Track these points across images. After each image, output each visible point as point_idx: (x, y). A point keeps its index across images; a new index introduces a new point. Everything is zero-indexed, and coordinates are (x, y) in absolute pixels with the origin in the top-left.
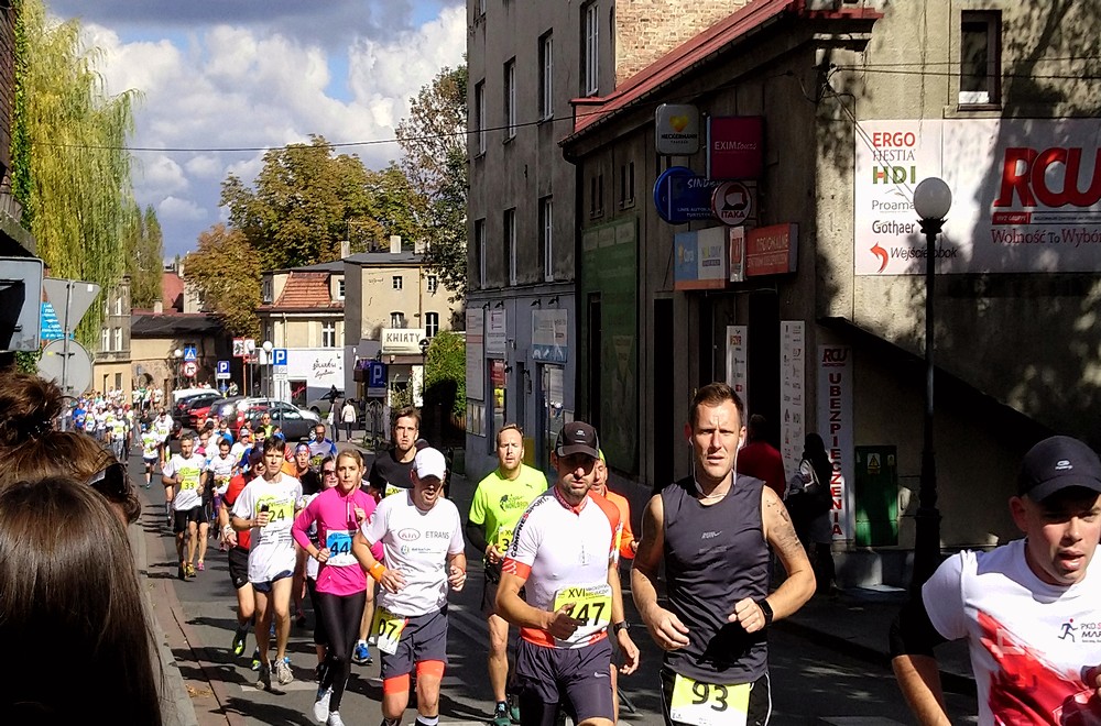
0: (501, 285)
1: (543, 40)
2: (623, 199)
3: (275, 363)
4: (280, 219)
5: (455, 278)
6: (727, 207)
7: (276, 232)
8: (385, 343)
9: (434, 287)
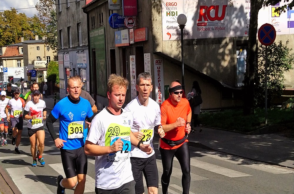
0: (68, 47)
2: (100, 23)
3: (4, 72)
4: (3, 32)
5: (54, 47)
6: (129, 24)
7: (2, 35)
8: (35, 65)
9: (48, 49)
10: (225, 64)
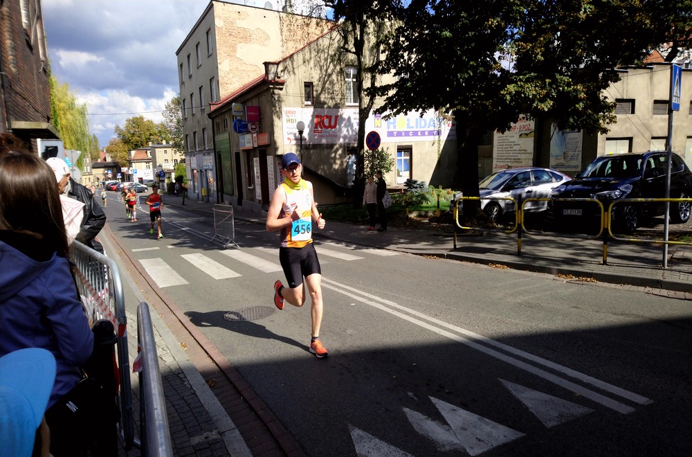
0: (194, 151)
1: (200, 88)
2: (225, 128)
3: (133, 173)
4: (132, 137)
5: (181, 150)
6: (252, 129)
7: (131, 140)
8: (163, 167)
9: (175, 153)
10: (336, 167)
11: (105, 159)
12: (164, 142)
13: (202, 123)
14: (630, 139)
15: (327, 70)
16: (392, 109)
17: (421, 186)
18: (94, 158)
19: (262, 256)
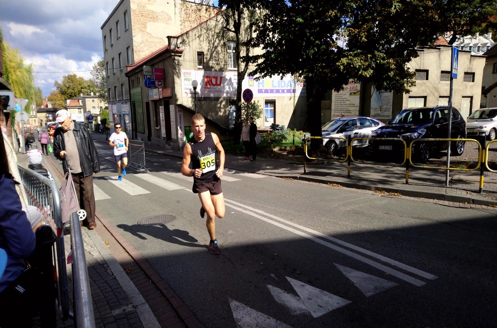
0: (115, 100)
1: (119, 54)
2: (138, 84)
4: (67, 89)
5: (105, 100)
6: (158, 85)
7: (66, 92)
8: (92, 112)
9: (101, 102)
10: (221, 114)
11: (47, 106)
12: (92, 94)
13: (120, 80)
14: (425, 98)
15: (214, 44)
16: (261, 73)
17: (282, 128)
18: (38, 105)
19: (166, 178)
